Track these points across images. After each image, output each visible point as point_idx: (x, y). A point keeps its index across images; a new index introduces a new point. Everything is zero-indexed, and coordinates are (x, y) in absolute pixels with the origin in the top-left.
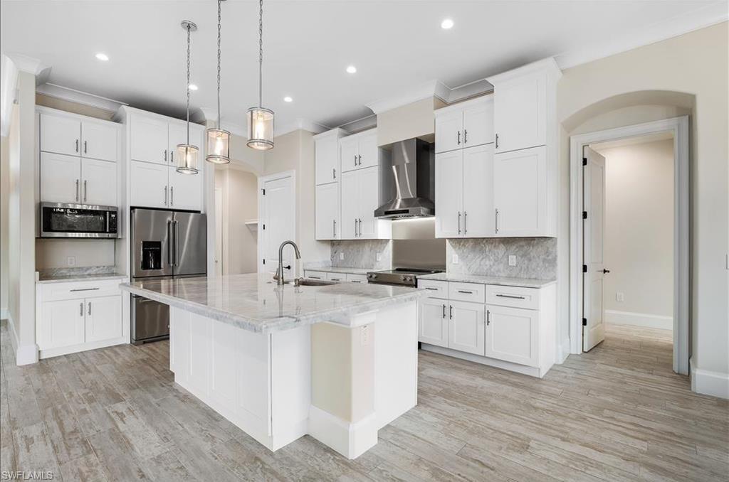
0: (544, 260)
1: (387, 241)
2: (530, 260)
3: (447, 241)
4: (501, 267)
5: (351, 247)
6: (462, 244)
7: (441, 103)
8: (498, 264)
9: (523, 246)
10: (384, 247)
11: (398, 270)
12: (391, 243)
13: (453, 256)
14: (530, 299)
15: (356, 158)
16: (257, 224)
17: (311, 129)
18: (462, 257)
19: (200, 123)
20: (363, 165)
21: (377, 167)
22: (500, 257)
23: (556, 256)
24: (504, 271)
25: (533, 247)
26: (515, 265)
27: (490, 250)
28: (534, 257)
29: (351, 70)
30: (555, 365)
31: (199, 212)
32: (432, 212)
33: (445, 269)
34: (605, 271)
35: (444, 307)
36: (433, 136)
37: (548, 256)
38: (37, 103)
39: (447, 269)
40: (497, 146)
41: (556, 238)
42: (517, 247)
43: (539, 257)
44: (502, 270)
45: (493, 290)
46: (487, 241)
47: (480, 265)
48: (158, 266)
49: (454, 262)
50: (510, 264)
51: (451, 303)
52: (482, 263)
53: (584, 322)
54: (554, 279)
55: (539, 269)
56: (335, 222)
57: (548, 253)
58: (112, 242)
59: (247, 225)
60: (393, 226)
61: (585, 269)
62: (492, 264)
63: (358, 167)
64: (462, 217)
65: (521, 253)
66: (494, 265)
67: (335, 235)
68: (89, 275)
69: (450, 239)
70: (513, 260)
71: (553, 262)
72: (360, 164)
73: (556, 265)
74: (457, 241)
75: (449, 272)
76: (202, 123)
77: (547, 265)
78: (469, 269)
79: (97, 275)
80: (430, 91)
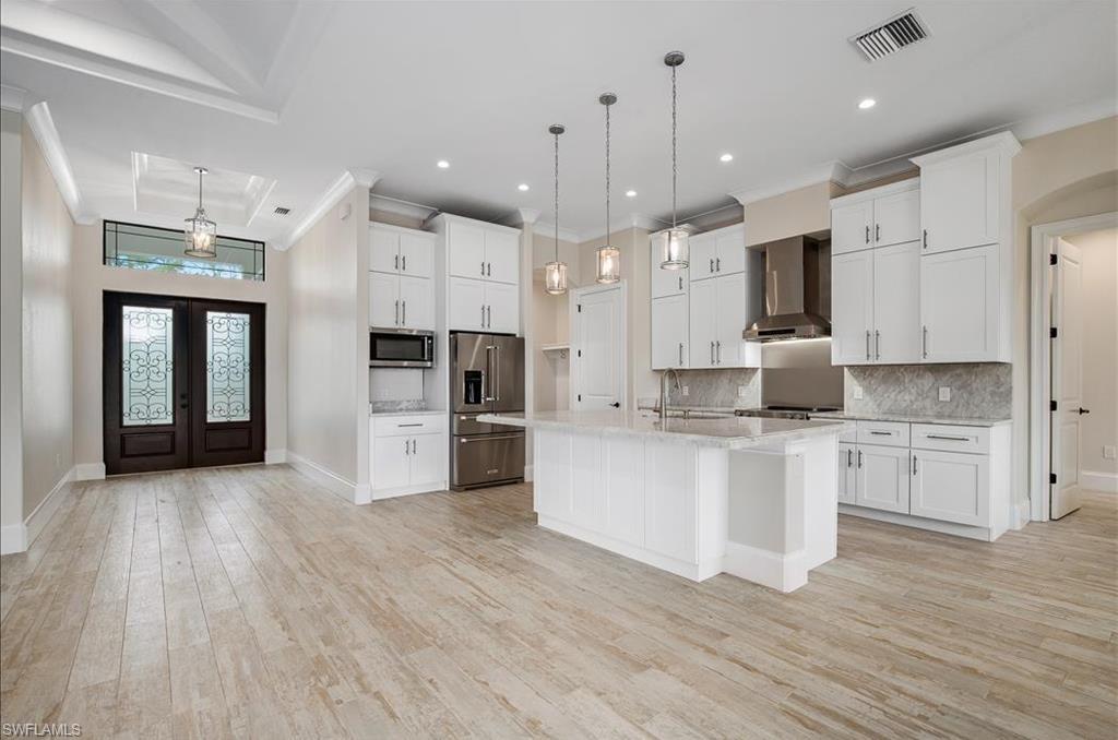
0: (993, 394)
1: (755, 370)
2: (971, 393)
3: (846, 369)
4: (928, 403)
5: (698, 379)
6: (867, 373)
7: (840, 190)
8: (923, 399)
9: (960, 375)
10: (750, 379)
11: (770, 408)
12: (759, 373)
13: (853, 389)
14: (977, 441)
15: (712, 262)
16: (568, 349)
17: (647, 226)
18: (868, 390)
19: (514, 226)
20: (722, 272)
21: (743, 274)
22: (926, 389)
23: (1011, 388)
24: (932, 408)
25: (976, 375)
26: (949, 399)
27: (911, 381)
28: (977, 389)
29: (727, 158)
30: (1009, 531)
31: (514, 335)
32: (827, 331)
33: (843, 406)
34: (1081, 411)
35: (850, 452)
36: (829, 231)
37: (998, 388)
38: (371, 219)
39: (845, 408)
40: (925, 246)
41: (1010, 365)
42: (952, 377)
43: (985, 389)
44: (929, 407)
45: (921, 431)
46: (905, 370)
47: (896, 401)
48: (478, 401)
49: (855, 397)
50: (941, 399)
51: (860, 447)
52: (899, 397)
53: (1053, 479)
54: (1008, 417)
55: (984, 404)
56: (681, 346)
57: (998, 384)
58: (421, 371)
59: (544, 351)
60: (763, 351)
61: (1053, 406)
62: (913, 398)
63: (715, 273)
64: (873, 338)
65: (959, 383)
66: (916, 400)
67: (681, 362)
68: (401, 410)
69: (850, 367)
70: (945, 394)
71: (1007, 396)
72: (718, 270)
73: (1011, 399)
74: (862, 371)
75: (848, 410)
76: (518, 226)
77: (997, 399)
78: (879, 405)
79: (407, 410)
80: (827, 174)
